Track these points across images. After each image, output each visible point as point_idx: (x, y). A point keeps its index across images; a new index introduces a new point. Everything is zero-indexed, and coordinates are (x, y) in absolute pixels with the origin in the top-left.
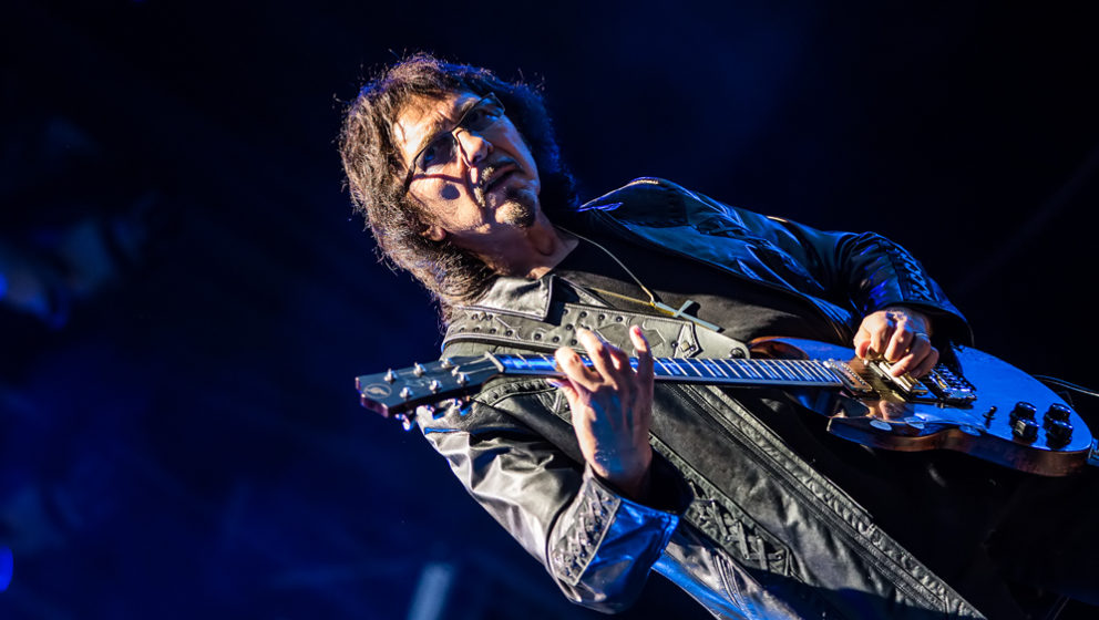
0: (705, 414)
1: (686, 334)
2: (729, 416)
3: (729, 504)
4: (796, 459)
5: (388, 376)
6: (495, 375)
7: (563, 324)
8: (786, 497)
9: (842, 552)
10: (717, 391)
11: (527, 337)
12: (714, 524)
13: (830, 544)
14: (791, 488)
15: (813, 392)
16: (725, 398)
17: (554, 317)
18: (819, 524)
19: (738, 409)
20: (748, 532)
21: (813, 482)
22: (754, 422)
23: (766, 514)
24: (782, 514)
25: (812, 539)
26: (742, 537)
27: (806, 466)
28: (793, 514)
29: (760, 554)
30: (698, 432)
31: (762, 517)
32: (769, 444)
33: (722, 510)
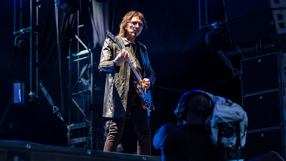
0: (127, 68)
1: (134, 61)
2: (128, 71)
3: (119, 77)
4: (129, 81)
5: (110, 33)
6: (118, 44)
7: (126, 47)
8: (124, 82)
9: (123, 92)
10: (130, 68)
11: (122, 45)
12: (116, 77)
13: (122, 90)
14: (125, 82)
15: (136, 78)
16: (130, 69)
17: (126, 46)
18: (124, 87)
19: (130, 71)
20: (118, 81)
21: (128, 84)
22: (129, 74)
23: (121, 81)
24: (122, 83)
25: (121, 88)
26: (117, 80)
27: (129, 82)
28: (123, 84)
29: (117, 83)
30: (125, 69)
31: (120, 81)
32: (128, 77)
33: (118, 77)
